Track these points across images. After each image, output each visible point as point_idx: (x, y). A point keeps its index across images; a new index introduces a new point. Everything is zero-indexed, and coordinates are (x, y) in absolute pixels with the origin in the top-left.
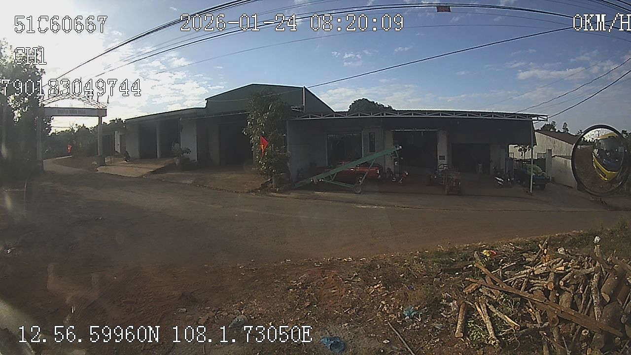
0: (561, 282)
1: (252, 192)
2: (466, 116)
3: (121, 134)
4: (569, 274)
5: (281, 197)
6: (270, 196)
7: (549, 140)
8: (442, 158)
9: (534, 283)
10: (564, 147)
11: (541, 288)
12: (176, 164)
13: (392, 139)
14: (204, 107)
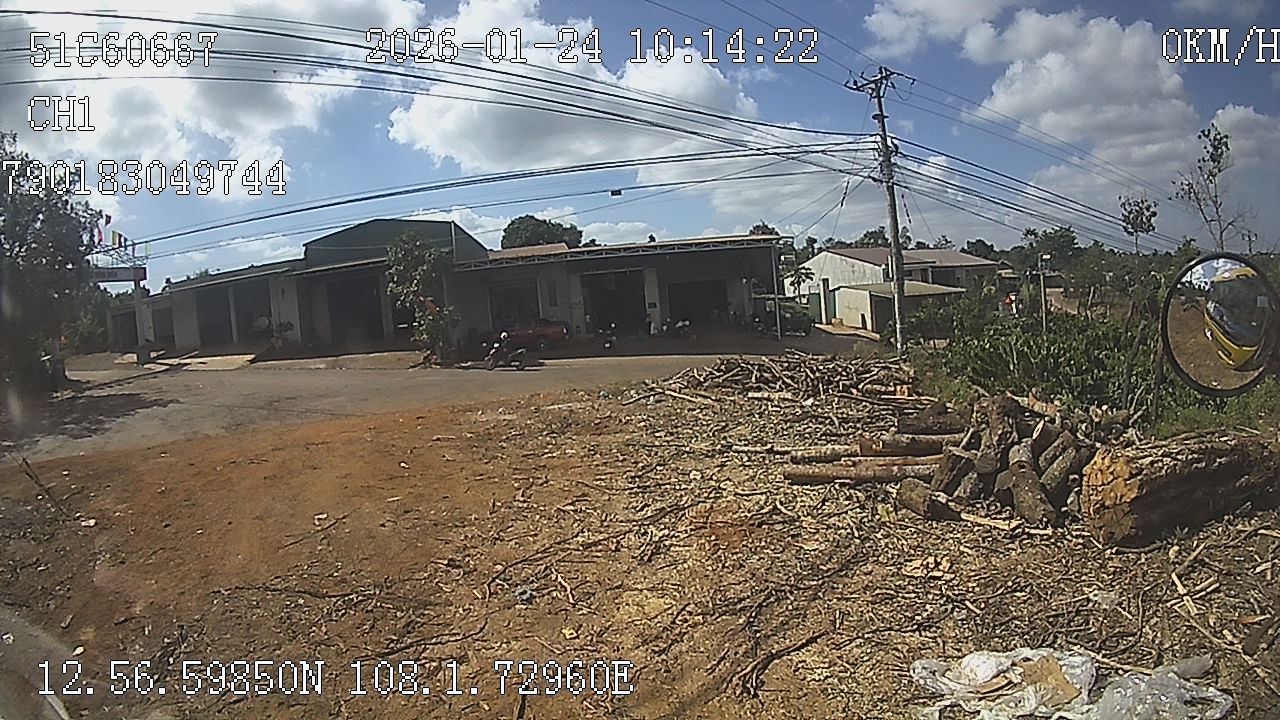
8: (653, 305)
12: (274, 348)
13: (580, 287)
14: (302, 256)
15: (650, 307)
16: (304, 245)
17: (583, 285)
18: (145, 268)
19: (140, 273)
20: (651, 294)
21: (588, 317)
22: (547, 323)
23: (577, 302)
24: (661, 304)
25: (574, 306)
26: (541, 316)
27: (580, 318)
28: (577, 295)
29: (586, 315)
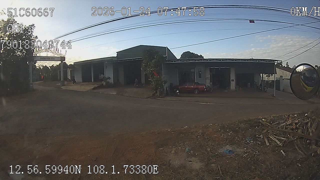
0: (297, 126)
1: (149, 98)
2: (246, 61)
3: (71, 70)
4: (300, 123)
5: (163, 100)
6: (158, 99)
7: (280, 71)
8: (233, 80)
9: (288, 127)
10: (288, 74)
11: (290, 129)
12: (103, 85)
13: (209, 72)
14: (116, 56)
15: (232, 81)
16: (117, 53)
17: (210, 72)
18: (65, 57)
19: (62, 59)
20: (233, 77)
21: (211, 83)
22: (198, 84)
23: (208, 77)
24: (235, 79)
25: (207, 79)
26: (196, 82)
27: (208, 83)
28: (208, 75)
29: (211, 82)
